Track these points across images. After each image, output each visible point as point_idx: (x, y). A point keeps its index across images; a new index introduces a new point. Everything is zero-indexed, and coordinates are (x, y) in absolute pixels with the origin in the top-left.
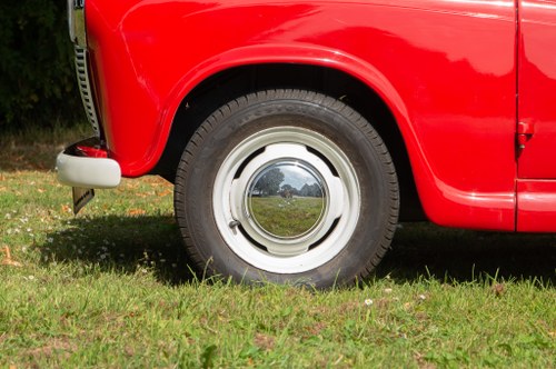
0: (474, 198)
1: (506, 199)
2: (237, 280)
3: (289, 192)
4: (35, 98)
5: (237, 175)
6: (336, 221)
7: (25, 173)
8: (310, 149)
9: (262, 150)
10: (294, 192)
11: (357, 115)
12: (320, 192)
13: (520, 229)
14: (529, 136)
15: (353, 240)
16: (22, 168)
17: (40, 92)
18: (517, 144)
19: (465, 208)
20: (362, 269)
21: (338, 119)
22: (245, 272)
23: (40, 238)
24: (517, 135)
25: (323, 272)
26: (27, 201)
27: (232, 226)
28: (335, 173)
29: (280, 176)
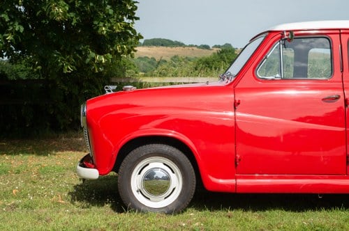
0: (221, 181)
1: (232, 181)
2: (139, 211)
3: (157, 178)
4: (71, 120)
5: (139, 173)
6: (174, 189)
7: (67, 152)
8: (165, 164)
9: (148, 165)
10: (159, 179)
11: (181, 153)
12: (168, 178)
13: (237, 192)
14: (240, 160)
15: (179, 196)
16: (67, 150)
17: (73, 118)
18: (236, 163)
19: (222, 186)
20: (183, 206)
21: (174, 154)
22: (142, 208)
23: (71, 189)
24: (236, 159)
25: (169, 207)
26: (67, 169)
27: (138, 191)
28: (173, 172)
29: (155, 174)
